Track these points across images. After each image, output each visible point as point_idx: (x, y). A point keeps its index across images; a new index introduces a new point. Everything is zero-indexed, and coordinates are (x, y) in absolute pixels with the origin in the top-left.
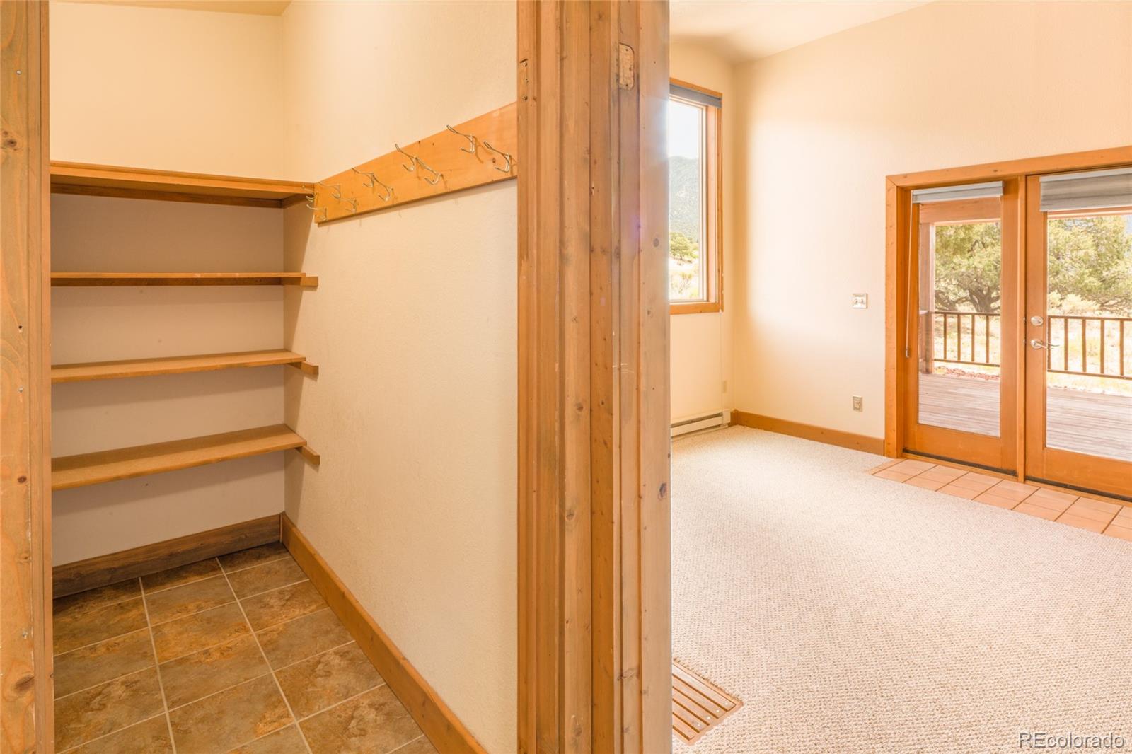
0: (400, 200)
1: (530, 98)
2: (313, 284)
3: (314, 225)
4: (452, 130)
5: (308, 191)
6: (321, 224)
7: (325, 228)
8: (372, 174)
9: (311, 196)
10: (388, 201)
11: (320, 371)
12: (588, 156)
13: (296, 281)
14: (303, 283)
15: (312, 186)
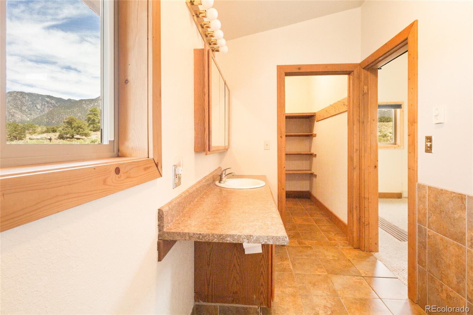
0: (332, 115)
1: (349, 96)
2: (315, 136)
3: (316, 122)
4: (338, 101)
5: (314, 114)
6: (317, 121)
7: (318, 122)
8: (326, 110)
9: (315, 115)
10: (329, 115)
11: (317, 155)
12: (359, 106)
13: (312, 135)
14: (313, 135)
15: (315, 113)
